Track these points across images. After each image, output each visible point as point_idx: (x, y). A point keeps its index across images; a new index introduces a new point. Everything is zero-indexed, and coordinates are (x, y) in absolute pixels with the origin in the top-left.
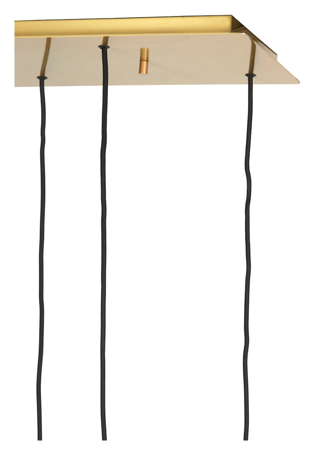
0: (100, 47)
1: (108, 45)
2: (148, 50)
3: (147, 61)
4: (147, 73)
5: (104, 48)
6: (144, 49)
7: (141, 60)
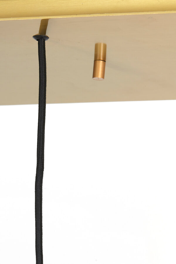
0: (36, 37)
1: (47, 34)
2: (105, 46)
3: (104, 61)
4: (103, 77)
5: (41, 39)
6: (100, 44)
7: (96, 60)
